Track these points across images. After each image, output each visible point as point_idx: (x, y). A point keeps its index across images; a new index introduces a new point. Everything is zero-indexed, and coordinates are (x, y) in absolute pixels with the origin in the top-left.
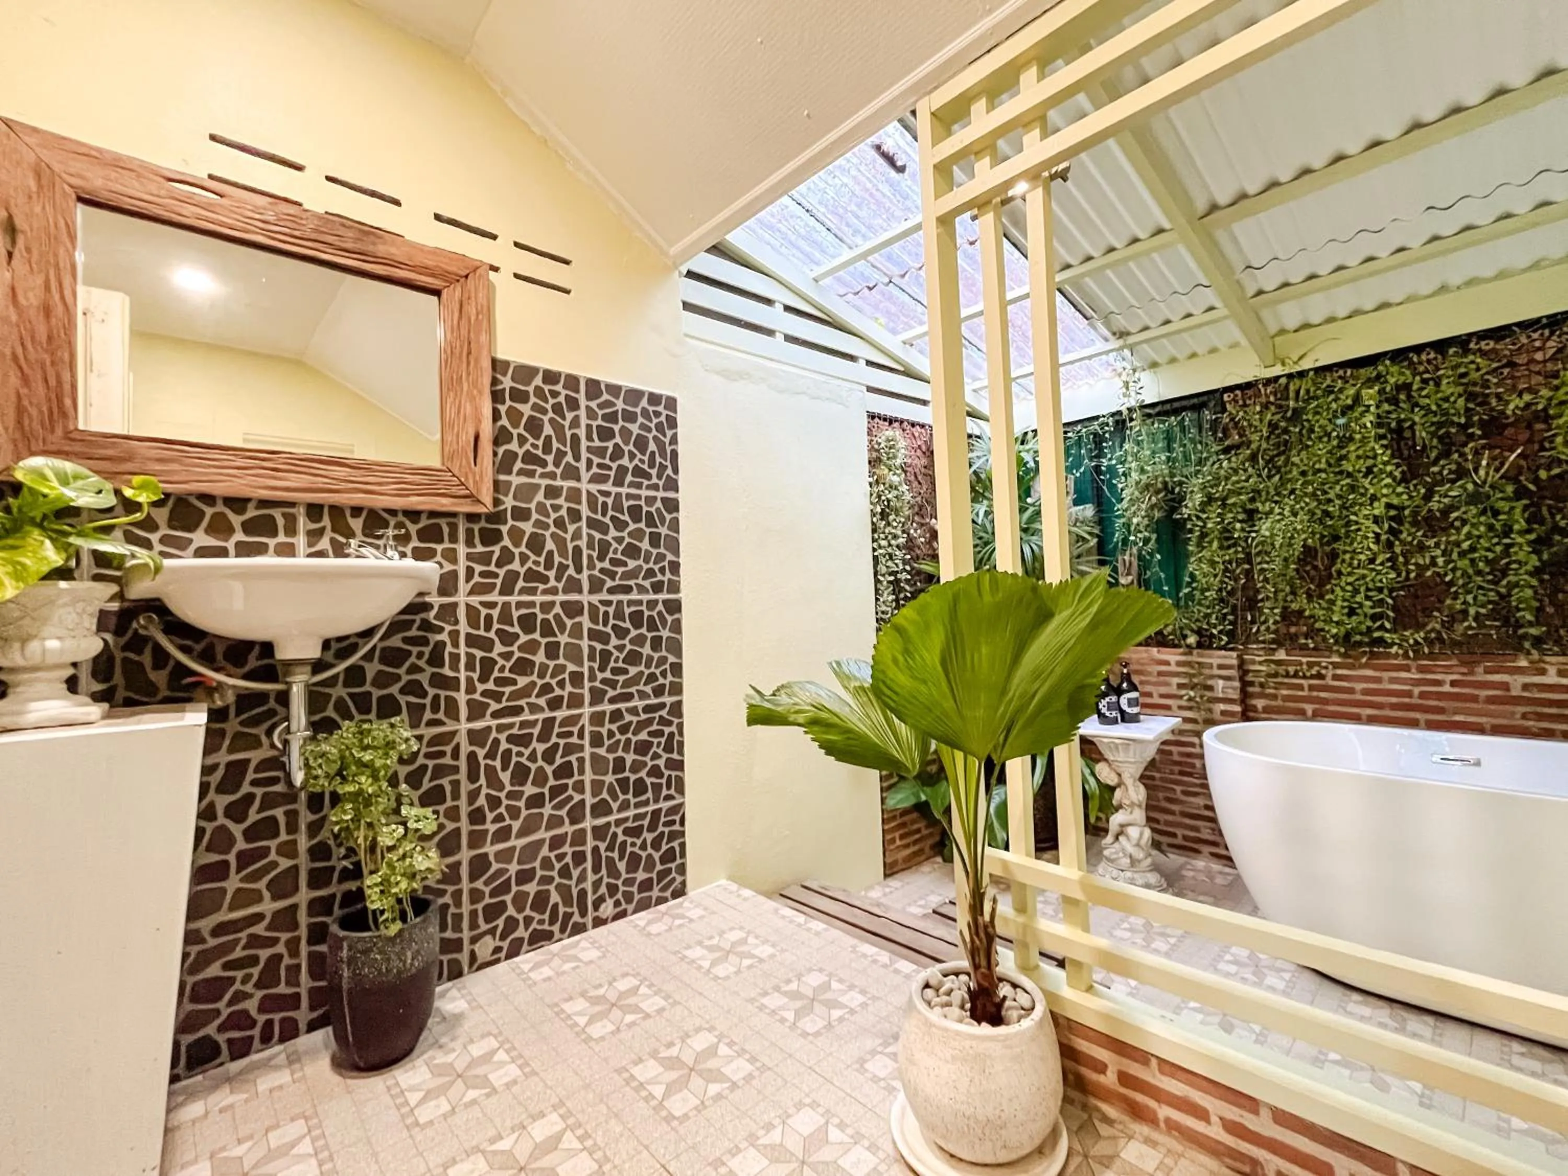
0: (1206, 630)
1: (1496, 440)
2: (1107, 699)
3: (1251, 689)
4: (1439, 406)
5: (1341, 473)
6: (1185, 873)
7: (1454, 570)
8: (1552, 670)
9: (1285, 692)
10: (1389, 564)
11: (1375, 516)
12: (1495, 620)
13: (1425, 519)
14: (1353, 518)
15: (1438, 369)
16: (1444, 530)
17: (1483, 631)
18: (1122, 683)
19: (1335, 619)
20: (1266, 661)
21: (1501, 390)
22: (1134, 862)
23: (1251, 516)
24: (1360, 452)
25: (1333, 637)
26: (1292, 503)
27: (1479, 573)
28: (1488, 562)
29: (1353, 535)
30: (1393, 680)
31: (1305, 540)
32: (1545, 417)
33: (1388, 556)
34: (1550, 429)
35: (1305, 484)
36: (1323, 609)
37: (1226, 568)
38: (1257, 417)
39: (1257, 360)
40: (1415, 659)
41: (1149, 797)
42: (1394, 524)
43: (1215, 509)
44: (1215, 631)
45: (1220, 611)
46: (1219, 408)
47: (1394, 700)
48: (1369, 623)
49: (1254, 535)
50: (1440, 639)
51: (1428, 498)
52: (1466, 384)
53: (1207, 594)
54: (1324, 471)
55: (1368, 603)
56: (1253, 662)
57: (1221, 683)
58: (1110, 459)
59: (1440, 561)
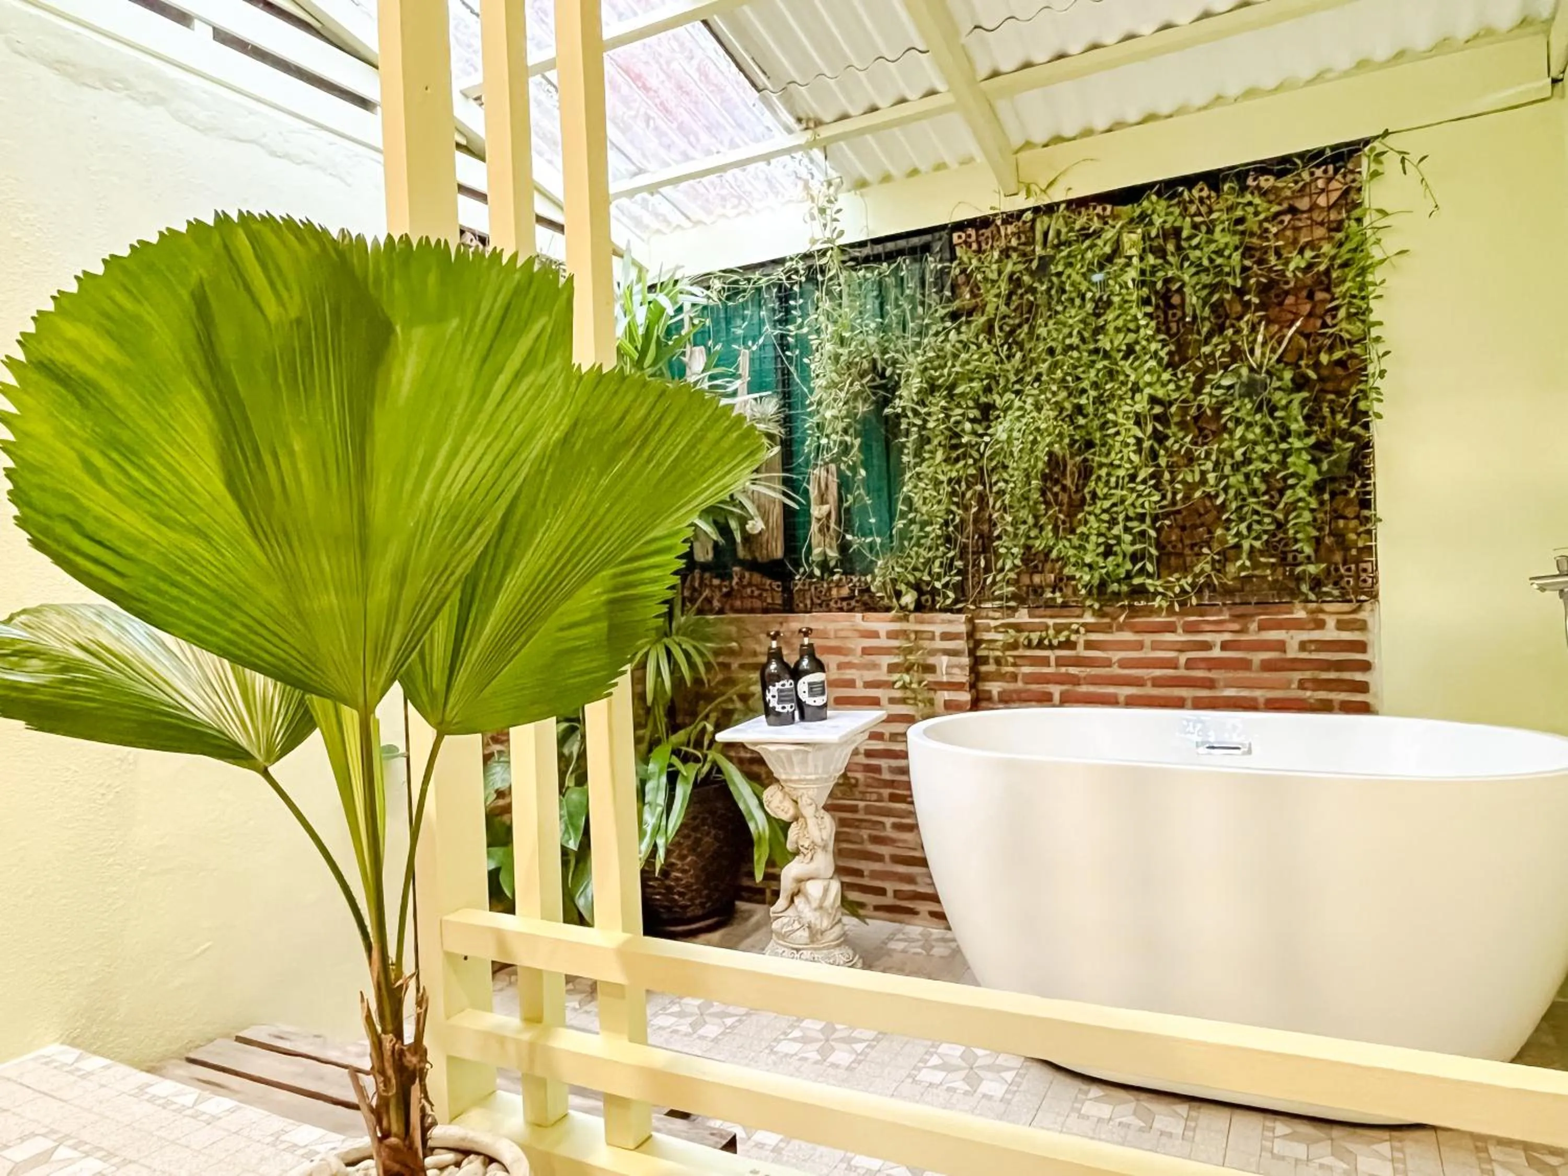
0: (928, 583)
1: (1274, 312)
2: (778, 685)
3: (983, 669)
4: (1211, 261)
5: (1096, 351)
6: (892, 945)
7: (1226, 489)
8: (1331, 622)
9: (1026, 670)
10: (1152, 482)
11: (1137, 415)
12: (1272, 556)
13: (1196, 419)
14: (1110, 416)
15: (1211, 211)
16: (1217, 434)
17: (1257, 572)
18: (802, 658)
19: (1088, 560)
20: (1003, 625)
21: (1281, 243)
22: (814, 934)
23: (986, 413)
24: (1120, 323)
25: (1085, 586)
26: (1036, 392)
27: (1254, 493)
28: (1265, 477)
29: (1110, 441)
30: (1155, 646)
31: (1051, 444)
32: (1325, 282)
33: (1152, 470)
34: (1333, 299)
35: (1055, 366)
36: (1074, 548)
37: (954, 490)
38: (995, 267)
39: (995, 185)
40: (1182, 614)
41: (839, 837)
42: (1160, 428)
43: (939, 401)
44: (938, 585)
45: (945, 554)
46: (947, 255)
47: (1158, 672)
48: (1129, 566)
49: (987, 439)
50: (1209, 585)
51: (1197, 389)
52: (1243, 233)
53: (928, 529)
54: (1077, 348)
55: (1128, 538)
56: (988, 629)
57: (945, 659)
58: (801, 327)
59: (1211, 477)
